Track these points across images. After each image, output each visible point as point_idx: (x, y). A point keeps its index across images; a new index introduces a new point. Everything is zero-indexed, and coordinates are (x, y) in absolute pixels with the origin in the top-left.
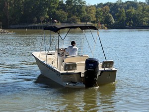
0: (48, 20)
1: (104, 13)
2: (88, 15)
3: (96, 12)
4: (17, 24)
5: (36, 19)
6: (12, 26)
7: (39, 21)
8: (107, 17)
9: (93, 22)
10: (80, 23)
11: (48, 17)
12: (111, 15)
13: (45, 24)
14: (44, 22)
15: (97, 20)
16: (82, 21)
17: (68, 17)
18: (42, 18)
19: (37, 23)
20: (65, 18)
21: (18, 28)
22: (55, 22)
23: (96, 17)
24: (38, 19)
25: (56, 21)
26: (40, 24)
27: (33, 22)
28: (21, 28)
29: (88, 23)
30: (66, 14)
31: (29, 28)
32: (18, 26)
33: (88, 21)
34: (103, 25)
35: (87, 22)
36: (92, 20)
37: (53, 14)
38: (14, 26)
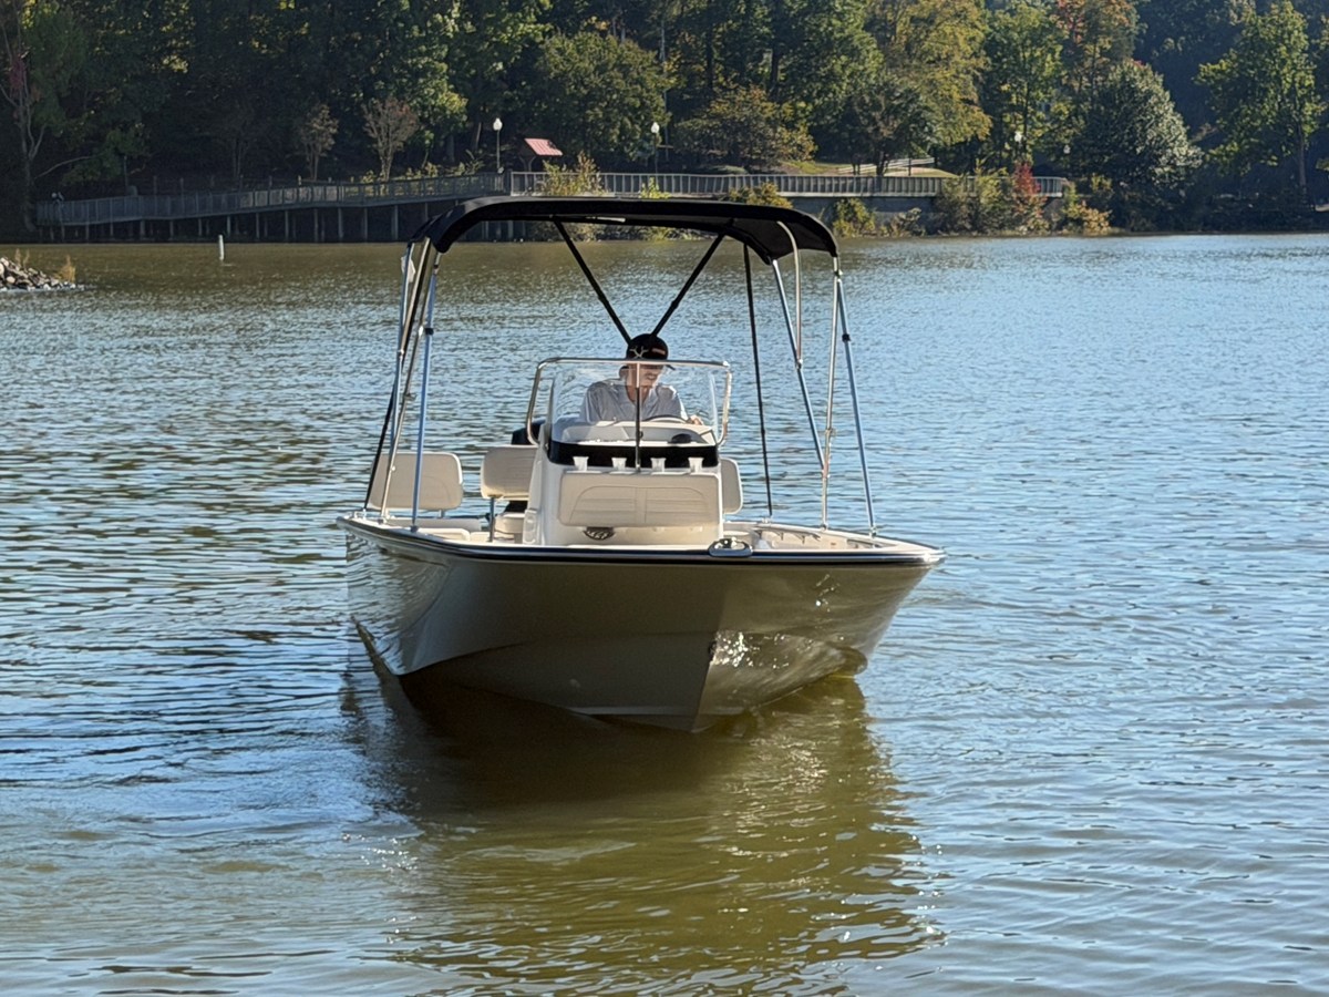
0: (453, 142)
1: (1073, 55)
2: (903, 82)
3: (990, 46)
4: (114, 188)
5: (322, 128)
6: (62, 211)
7: (354, 155)
8: (1107, 97)
9: (958, 158)
10: (809, 168)
11: (456, 102)
12: (1150, 82)
13: (424, 182)
14: (410, 157)
15: (1000, 133)
16: (830, 147)
17: (680, 105)
18: (393, 122)
19: (340, 178)
20: (642, 114)
21: (125, 233)
22: (538, 162)
23: (992, 101)
24: (352, 123)
25: (540, 146)
26: (373, 187)
27: (290, 167)
28: (159, 232)
29: (897, 168)
30: (659, 76)
31: (249, 228)
32: (132, 206)
33: (898, 146)
34: (1065, 188)
35: (883, 152)
36: (940, 135)
37: (511, 78)
38: (86, 212)
